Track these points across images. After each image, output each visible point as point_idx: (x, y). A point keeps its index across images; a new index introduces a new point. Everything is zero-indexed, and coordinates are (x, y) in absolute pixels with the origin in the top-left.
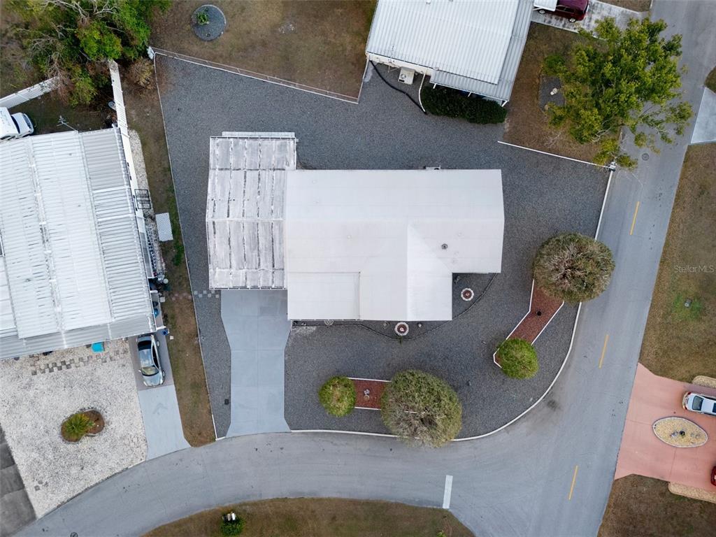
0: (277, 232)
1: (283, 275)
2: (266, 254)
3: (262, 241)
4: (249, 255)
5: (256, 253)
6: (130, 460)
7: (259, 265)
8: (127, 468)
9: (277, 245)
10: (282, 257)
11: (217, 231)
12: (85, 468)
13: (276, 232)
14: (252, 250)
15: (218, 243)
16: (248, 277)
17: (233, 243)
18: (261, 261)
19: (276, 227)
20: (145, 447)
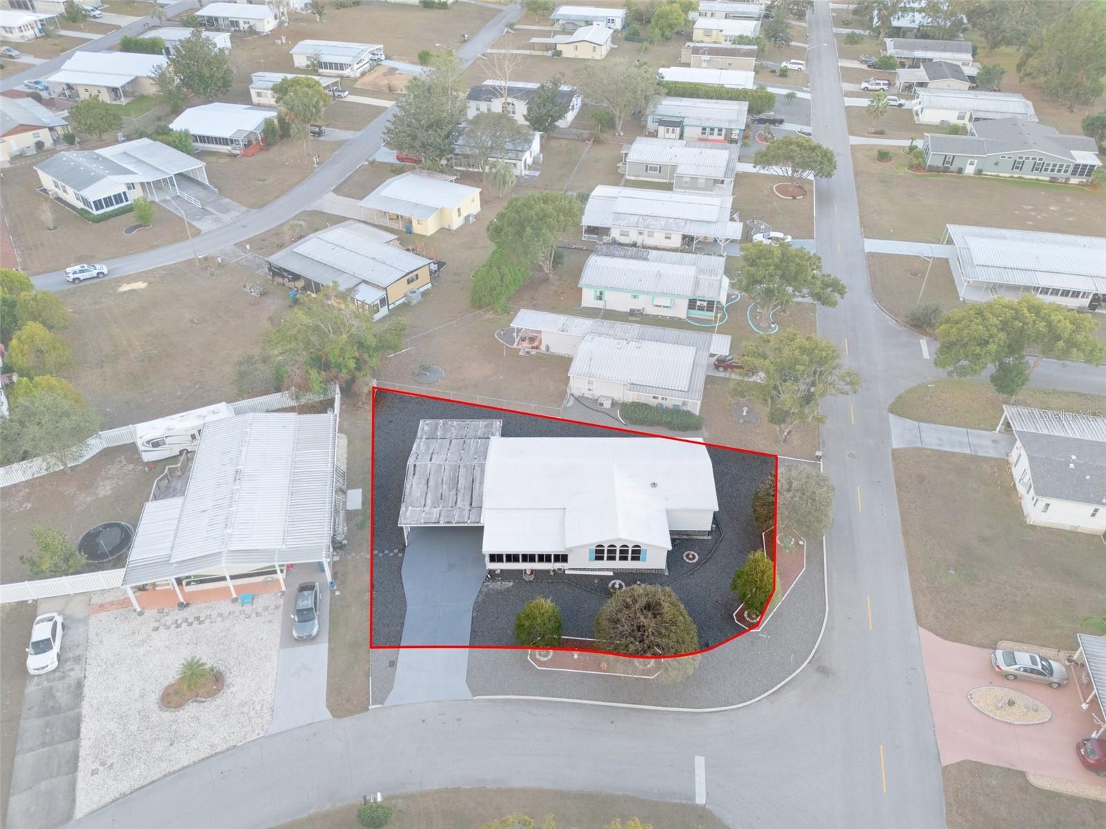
0: (479, 473)
1: (481, 512)
2: (464, 494)
3: (462, 481)
4: (446, 493)
5: (454, 492)
6: (243, 734)
7: (456, 503)
8: (235, 746)
9: (477, 485)
10: (481, 496)
11: (417, 473)
12: (175, 745)
13: (477, 473)
14: (450, 490)
15: (416, 484)
16: (442, 514)
17: (431, 483)
18: (459, 499)
19: (478, 469)
20: (269, 718)
